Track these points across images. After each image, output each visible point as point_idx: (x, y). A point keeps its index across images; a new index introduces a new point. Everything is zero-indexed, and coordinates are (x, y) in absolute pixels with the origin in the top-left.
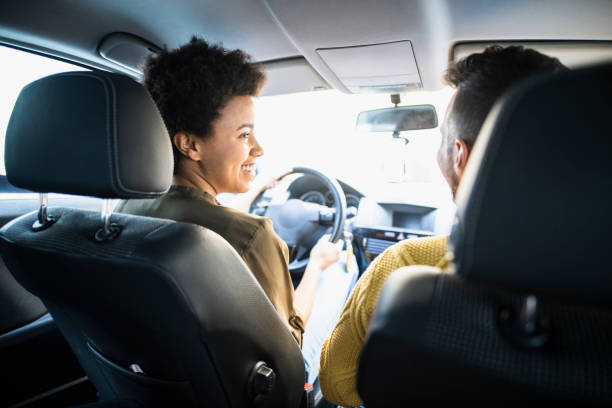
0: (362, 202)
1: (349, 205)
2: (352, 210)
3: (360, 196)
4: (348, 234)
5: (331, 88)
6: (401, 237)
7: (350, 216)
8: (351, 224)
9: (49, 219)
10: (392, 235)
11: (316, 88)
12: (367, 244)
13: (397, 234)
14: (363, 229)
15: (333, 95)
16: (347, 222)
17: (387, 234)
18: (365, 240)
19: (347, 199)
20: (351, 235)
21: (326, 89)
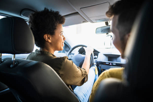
0: (99, 54)
1: (94, 55)
2: (96, 56)
3: (99, 52)
4: (95, 63)
5: (88, 22)
6: (111, 64)
7: (95, 58)
8: (96, 60)
9: (2, 61)
10: (108, 63)
11: (83, 22)
12: (101, 66)
13: (110, 63)
14: (99, 62)
15: (88, 24)
16: (95, 60)
17: (107, 63)
18: (100, 65)
19: (94, 54)
20: (96, 64)
21: (86, 22)
